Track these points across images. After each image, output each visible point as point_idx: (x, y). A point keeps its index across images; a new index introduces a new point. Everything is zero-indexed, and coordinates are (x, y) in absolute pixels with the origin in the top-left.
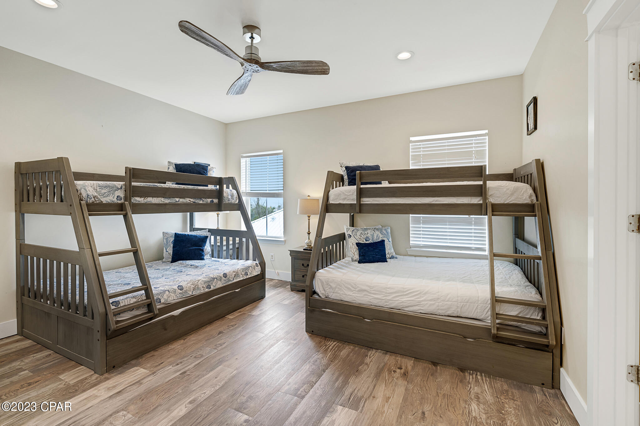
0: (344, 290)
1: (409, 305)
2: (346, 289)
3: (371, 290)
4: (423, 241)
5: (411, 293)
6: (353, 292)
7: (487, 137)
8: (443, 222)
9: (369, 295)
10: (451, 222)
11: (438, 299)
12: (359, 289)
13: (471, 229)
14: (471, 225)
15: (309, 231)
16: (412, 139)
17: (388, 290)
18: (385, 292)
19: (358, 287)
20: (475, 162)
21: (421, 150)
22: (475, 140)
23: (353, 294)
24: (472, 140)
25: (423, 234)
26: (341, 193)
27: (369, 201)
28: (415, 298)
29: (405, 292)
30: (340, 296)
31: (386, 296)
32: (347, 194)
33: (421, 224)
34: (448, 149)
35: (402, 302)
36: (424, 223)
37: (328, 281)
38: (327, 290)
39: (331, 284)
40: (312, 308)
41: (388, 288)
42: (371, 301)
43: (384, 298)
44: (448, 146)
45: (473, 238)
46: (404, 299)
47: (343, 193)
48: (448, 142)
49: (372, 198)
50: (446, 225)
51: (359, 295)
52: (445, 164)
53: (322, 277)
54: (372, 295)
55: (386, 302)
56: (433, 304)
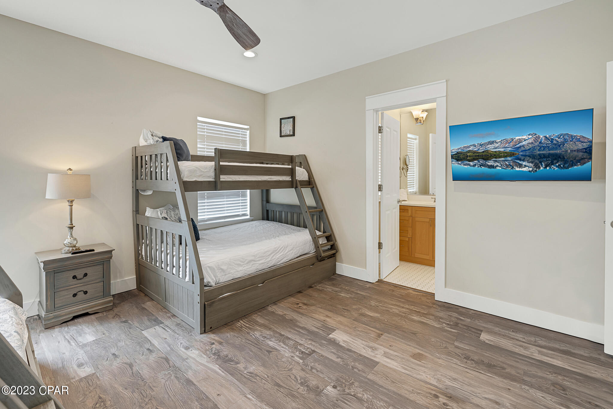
0: (235, 268)
1: (282, 258)
2: (236, 266)
3: (256, 259)
4: (207, 215)
5: (280, 249)
6: (243, 266)
7: (248, 132)
8: (222, 196)
9: (255, 263)
10: (228, 196)
11: (294, 248)
12: (247, 261)
13: (239, 200)
14: (239, 197)
15: (72, 224)
16: (200, 119)
17: (267, 253)
18: (266, 256)
19: (246, 260)
20: (241, 148)
21: (205, 131)
22: (241, 132)
23: (243, 268)
24: (239, 131)
25: (207, 209)
26: (196, 169)
27: (224, 178)
28: (283, 252)
29: (277, 250)
30: (232, 275)
31: (267, 259)
32: (203, 170)
33: (206, 200)
34: (225, 135)
35: (278, 259)
36: (208, 198)
37: (218, 266)
38: (219, 275)
39: (222, 267)
40: (209, 302)
41: (267, 252)
42: (258, 268)
43: (266, 261)
44: (225, 132)
45: (241, 207)
46: (278, 256)
47: (199, 169)
48: (225, 129)
49: (227, 176)
50: (224, 198)
51: (248, 267)
52: (223, 147)
53: (211, 263)
54: (258, 262)
55: (268, 263)
56: (292, 253)
